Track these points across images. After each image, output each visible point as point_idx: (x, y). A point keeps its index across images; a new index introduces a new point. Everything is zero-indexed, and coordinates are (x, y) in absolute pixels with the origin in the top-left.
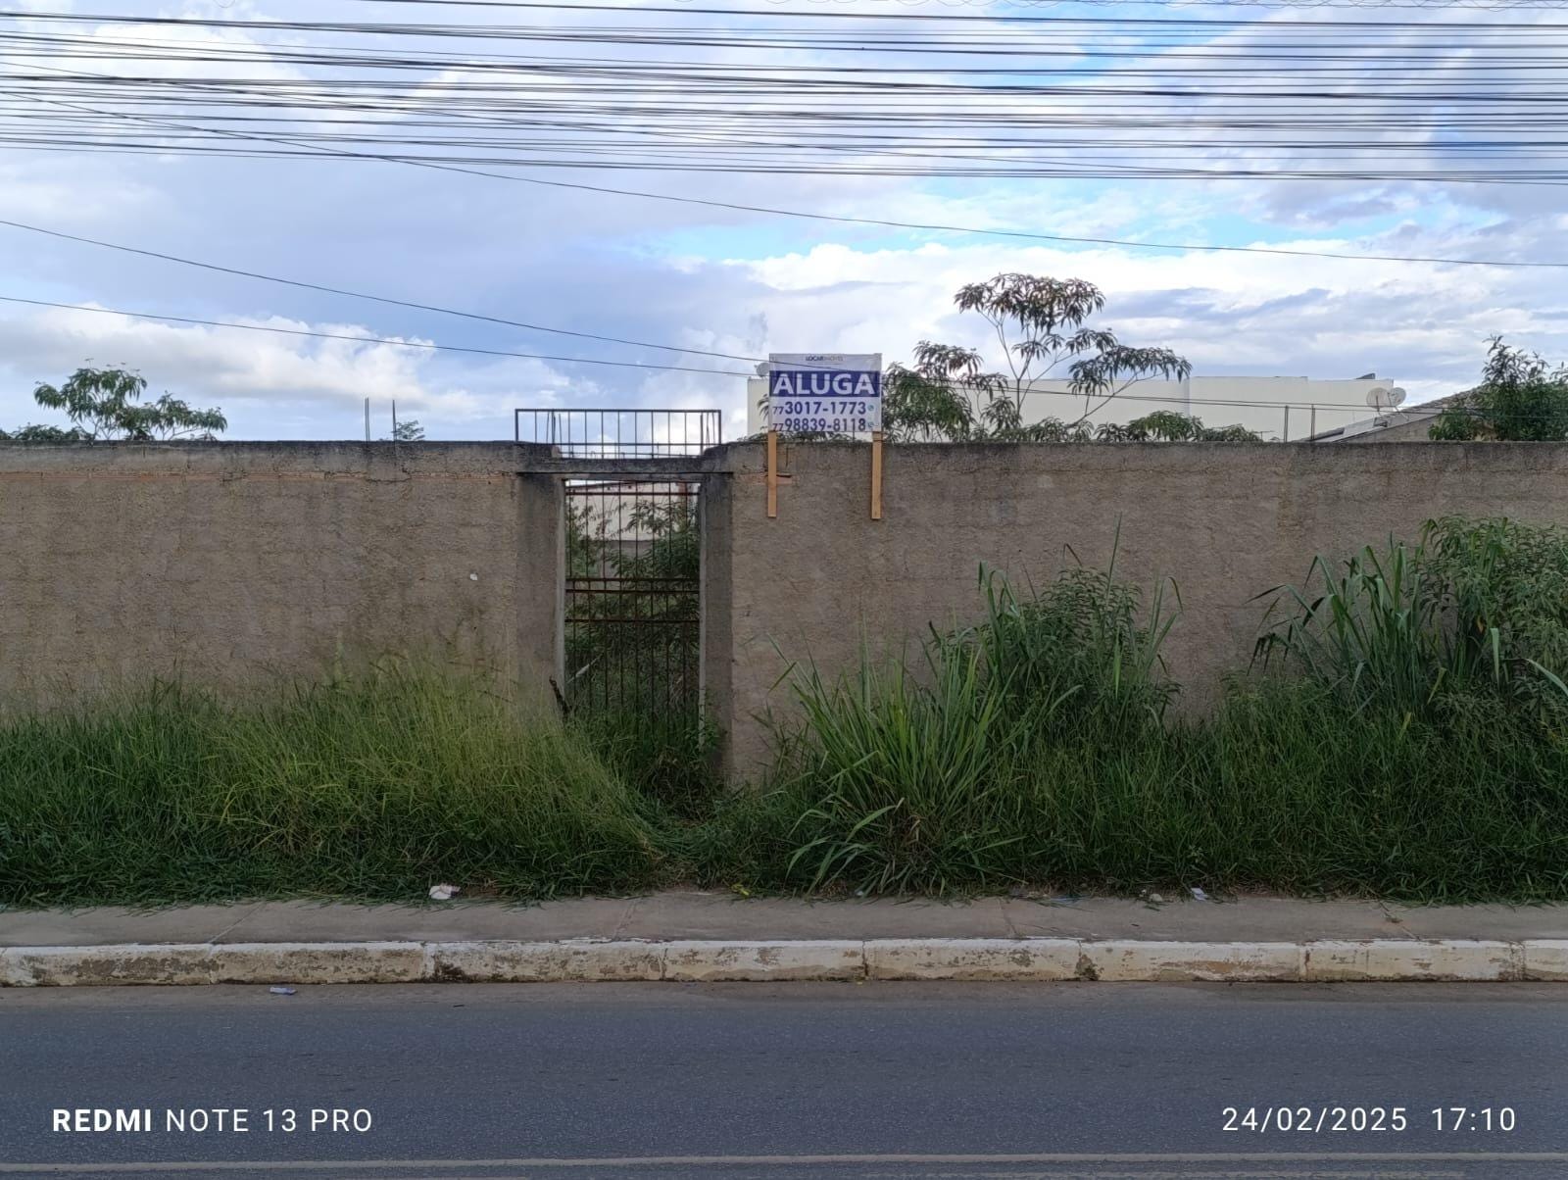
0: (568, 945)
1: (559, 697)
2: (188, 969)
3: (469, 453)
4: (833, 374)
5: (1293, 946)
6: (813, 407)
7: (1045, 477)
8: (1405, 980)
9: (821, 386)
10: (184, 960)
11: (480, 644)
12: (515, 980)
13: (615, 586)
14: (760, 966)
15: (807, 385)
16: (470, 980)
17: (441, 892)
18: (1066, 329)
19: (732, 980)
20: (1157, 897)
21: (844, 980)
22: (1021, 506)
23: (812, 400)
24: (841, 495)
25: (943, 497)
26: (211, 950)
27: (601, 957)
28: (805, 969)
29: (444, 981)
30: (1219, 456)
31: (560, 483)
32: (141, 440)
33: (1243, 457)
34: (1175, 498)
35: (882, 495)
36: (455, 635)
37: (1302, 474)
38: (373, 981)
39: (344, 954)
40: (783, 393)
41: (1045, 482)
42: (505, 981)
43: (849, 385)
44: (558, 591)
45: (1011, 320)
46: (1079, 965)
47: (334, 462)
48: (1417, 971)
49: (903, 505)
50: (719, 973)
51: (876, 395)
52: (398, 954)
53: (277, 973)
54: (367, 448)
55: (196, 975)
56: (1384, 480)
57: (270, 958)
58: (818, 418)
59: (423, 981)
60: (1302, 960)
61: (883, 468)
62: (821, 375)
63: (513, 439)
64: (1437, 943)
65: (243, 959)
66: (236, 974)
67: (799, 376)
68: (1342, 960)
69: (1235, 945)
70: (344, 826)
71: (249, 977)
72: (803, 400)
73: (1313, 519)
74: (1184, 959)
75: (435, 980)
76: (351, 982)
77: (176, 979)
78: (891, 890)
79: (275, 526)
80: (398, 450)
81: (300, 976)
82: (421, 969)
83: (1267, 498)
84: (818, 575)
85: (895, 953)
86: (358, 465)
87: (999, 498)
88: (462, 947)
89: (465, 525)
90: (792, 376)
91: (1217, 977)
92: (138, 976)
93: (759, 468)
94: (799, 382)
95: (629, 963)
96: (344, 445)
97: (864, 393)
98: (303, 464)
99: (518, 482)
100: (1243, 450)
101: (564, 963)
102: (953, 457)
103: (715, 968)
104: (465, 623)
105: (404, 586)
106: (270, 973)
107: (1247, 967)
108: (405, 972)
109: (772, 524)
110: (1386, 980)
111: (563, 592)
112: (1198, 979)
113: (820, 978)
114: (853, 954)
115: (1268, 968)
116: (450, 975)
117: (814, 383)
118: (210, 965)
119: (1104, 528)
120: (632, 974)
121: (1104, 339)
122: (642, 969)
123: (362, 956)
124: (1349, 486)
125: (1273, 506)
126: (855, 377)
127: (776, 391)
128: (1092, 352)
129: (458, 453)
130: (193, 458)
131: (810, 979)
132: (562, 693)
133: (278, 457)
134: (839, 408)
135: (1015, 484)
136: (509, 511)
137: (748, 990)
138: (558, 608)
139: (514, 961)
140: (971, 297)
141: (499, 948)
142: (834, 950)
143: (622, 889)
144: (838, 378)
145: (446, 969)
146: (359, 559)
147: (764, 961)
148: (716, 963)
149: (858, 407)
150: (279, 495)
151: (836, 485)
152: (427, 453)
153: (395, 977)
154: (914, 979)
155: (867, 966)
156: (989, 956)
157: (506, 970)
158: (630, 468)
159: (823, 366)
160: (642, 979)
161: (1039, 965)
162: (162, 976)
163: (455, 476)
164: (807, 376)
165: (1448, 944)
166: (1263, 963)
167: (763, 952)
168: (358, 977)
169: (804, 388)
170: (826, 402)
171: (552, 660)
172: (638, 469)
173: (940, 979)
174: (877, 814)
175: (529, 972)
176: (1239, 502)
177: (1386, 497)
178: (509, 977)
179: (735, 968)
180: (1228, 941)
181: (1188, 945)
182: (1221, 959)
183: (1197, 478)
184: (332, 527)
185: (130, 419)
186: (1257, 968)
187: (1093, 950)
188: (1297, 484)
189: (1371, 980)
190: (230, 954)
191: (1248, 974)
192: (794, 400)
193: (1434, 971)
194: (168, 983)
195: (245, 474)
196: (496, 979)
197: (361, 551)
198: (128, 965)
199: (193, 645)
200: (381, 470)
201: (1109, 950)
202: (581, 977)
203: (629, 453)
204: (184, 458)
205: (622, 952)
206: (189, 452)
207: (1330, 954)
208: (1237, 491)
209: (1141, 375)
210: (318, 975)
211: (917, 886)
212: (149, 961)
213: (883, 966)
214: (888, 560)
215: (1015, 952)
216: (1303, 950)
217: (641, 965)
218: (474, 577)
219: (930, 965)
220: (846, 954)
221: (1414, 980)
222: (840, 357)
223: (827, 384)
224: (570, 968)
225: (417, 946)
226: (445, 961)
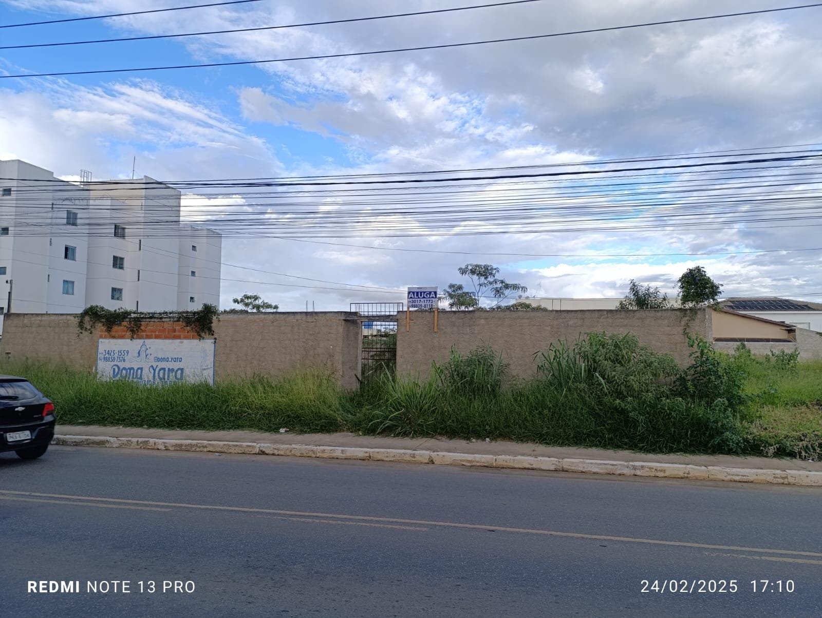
0: (294, 446)
1: (359, 380)
2: (200, 447)
3: (331, 314)
4: (424, 292)
5: (491, 456)
6: (419, 301)
7: (483, 320)
8: (525, 469)
9: (421, 296)
10: (199, 445)
11: (333, 365)
12: (278, 455)
13: (379, 350)
14: (342, 455)
15: (417, 295)
16: (267, 454)
17: (282, 430)
18: (491, 279)
19: (333, 458)
20: (474, 440)
21: (363, 460)
22: (476, 328)
23: (418, 299)
24: (426, 325)
25: (454, 326)
26: (206, 442)
27: (300, 450)
28: (353, 456)
29: (261, 454)
30: (532, 314)
31: (360, 323)
32: (259, 312)
33: (539, 314)
34: (521, 326)
35: (437, 325)
36: (327, 362)
37: (557, 319)
38: (243, 453)
39: (237, 445)
40: (411, 298)
41: (483, 321)
42: (275, 455)
43: (428, 295)
44: (359, 351)
45: (475, 277)
46: (429, 459)
47: (298, 317)
48: (530, 466)
49: (444, 328)
50: (331, 456)
51: (436, 298)
52: (250, 446)
53: (220, 450)
54: (306, 313)
55: (201, 449)
56: (582, 321)
57: (219, 445)
58: (420, 304)
59: (256, 454)
60: (494, 461)
61: (438, 318)
62: (421, 292)
63: (349, 311)
64: (537, 458)
65: (212, 445)
66: (211, 449)
67: (415, 293)
68: (506, 461)
69: (475, 455)
70: (267, 411)
71: (214, 451)
72: (417, 299)
73: (561, 332)
74: (460, 458)
75: (258, 454)
76: (238, 453)
77: (197, 450)
78: (398, 435)
79: (284, 333)
80: (314, 314)
81: (226, 451)
82: (255, 451)
83: (546, 326)
84: (420, 347)
85: (378, 453)
86: (304, 317)
87: (469, 326)
88: (266, 445)
89: (329, 333)
90: (413, 293)
91: (469, 464)
92: (188, 449)
93: (405, 318)
94: (415, 295)
95: (307, 452)
96: (301, 313)
97: (433, 297)
98: (292, 317)
99: (343, 322)
100: (540, 312)
101: (291, 451)
102: (457, 315)
103: (329, 455)
104: (329, 359)
105: (315, 349)
106: (219, 449)
107: (478, 462)
108: (251, 451)
109: (408, 333)
110: (519, 468)
111: (361, 351)
112: (463, 465)
113: (357, 459)
114: (367, 452)
115: (484, 462)
116: (263, 453)
117: (419, 295)
118: (206, 447)
119: (499, 335)
120: (308, 455)
121: (502, 282)
122: (311, 454)
123: (241, 446)
124: (571, 323)
125: (548, 328)
126: (430, 293)
127: (409, 297)
128: (499, 285)
129: (328, 314)
130: (265, 316)
131: (355, 459)
132: (360, 379)
133: (285, 316)
134: (426, 301)
135: (474, 322)
136: (341, 330)
137: (339, 461)
138: (359, 355)
139: (278, 450)
140: (463, 271)
141: (276, 446)
142: (362, 451)
143: (328, 431)
144: (425, 293)
145: (261, 451)
146: (303, 342)
147: (343, 453)
148: (330, 453)
149: (431, 301)
150: (285, 326)
151: (425, 322)
152: (321, 315)
153: (249, 453)
154: (383, 461)
155: (370, 456)
156: (404, 455)
157: (276, 452)
158: (371, 318)
159: (422, 290)
160: (310, 457)
161: (418, 458)
162: (193, 449)
163: (327, 321)
164: (417, 293)
165: (540, 458)
166: (483, 461)
167: (342, 451)
168: (240, 452)
169: (417, 296)
170: (422, 300)
171: (355, 369)
172: (373, 318)
173: (390, 461)
174: (397, 413)
175: (282, 453)
176: (539, 327)
177: (583, 326)
178: (277, 454)
179: (335, 455)
180: (474, 454)
181: (462, 454)
182: (470, 459)
183: (526, 321)
184: (297, 334)
185: (258, 307)
186: (481, 463)
187: (434, 454)
188: (556, 322)
189: (515, 468)
190: (210, 444)
191: (478, 464)
192: (414, 299)
193: (534, 466)
194: (195, 451)
195: (277, 320)
196: (273, 454)
197: (304, 340)
198: (186, 446)
199: (264, 364)
200: (310, 319)
201: (438, 455)
202: (295, 455)
203: (375, 314)
204: (263, 316)
205: (306, 449)
206: (265, 315)
207: (503, 459)
208: (537, 325)
209: (514, 291)
210: (230, 451)
211: (405, 434)
212: (190, 445)
213: (374, 456)
214: (439, 343)
215: (411, 454)
216: (495, 458)
217: (310, 453)
218: (331, 347)
219: (387, 457)
220: (365, 452)
221: (528, 469)
222: (426, 288)
223: (423, 295)
224: (292, 452)
225: (255, 444)
226: (261, 449)
